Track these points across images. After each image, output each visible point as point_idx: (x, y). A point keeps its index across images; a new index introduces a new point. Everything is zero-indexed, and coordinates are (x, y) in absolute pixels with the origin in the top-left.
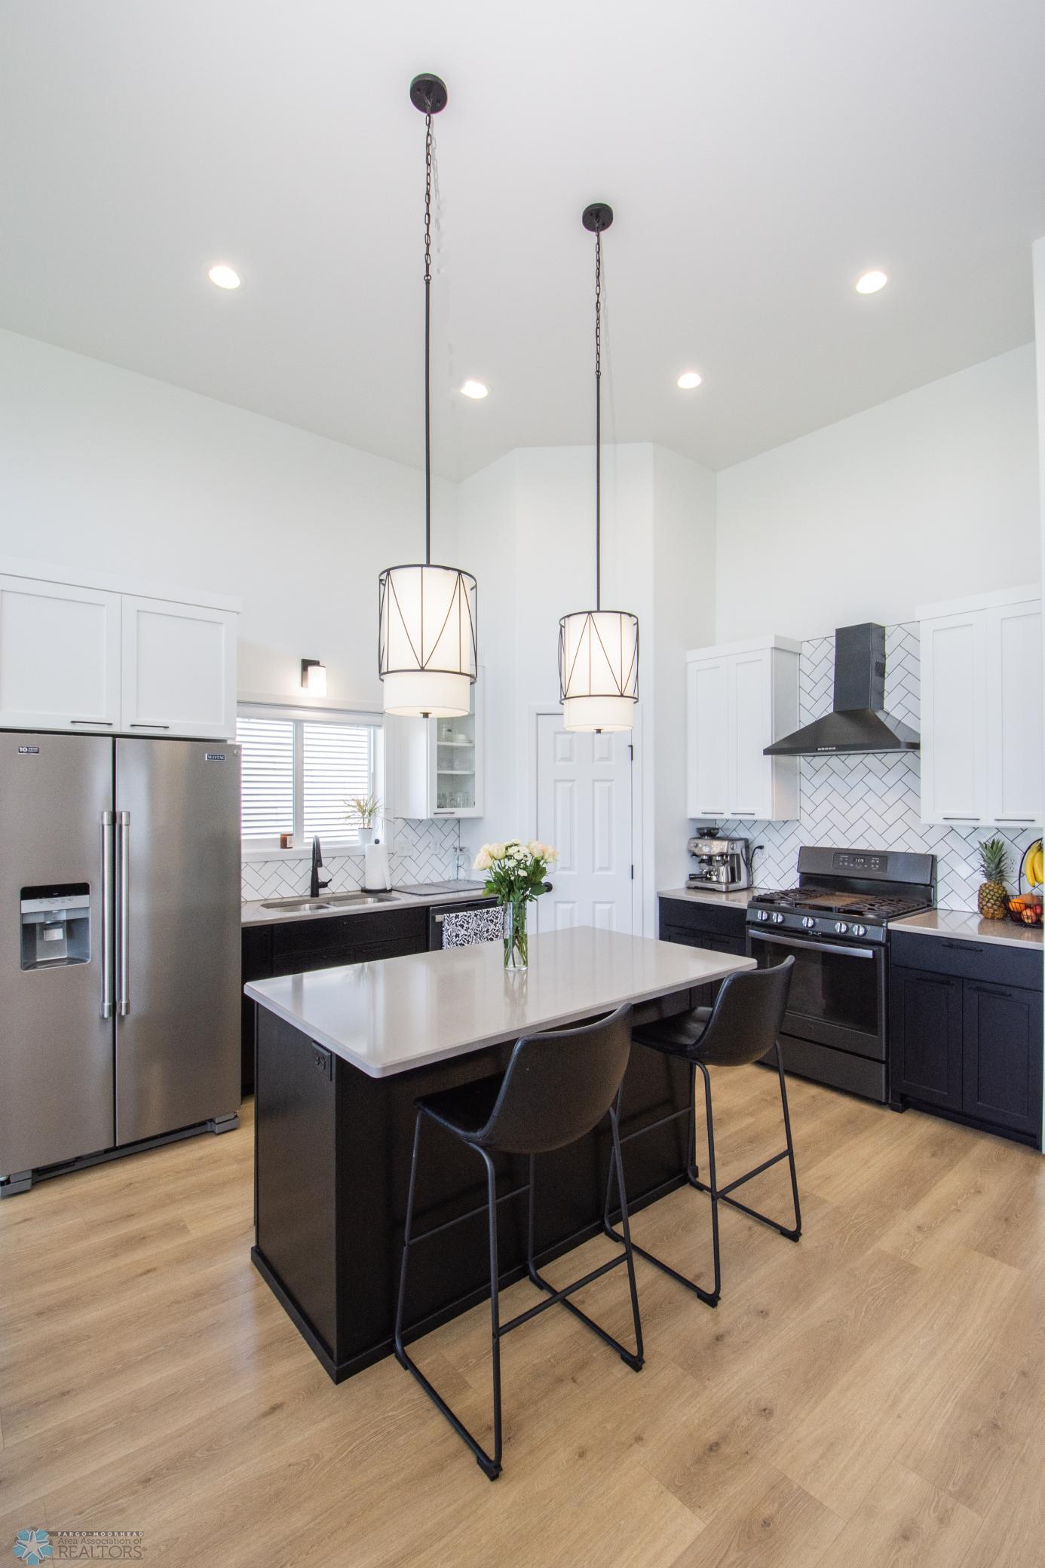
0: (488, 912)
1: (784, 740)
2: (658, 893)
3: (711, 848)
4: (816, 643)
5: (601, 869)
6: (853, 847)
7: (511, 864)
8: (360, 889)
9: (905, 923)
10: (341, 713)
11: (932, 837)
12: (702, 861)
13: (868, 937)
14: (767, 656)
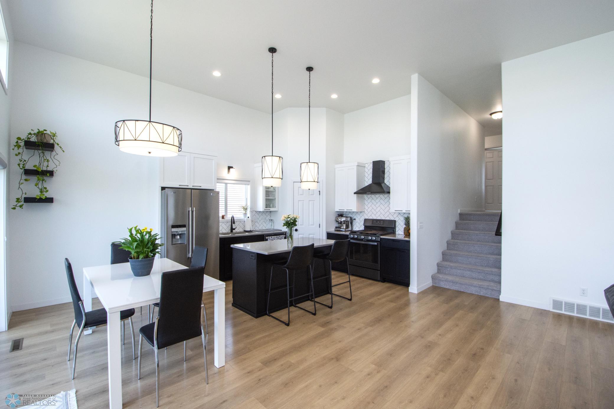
0: (280, 237)
1: (360, 190)
2: (327, 232)
3: (341, 219)
4: (369, 164)
5: (311, 225)
6: (377, 219)
7: (289, 219)
8: (243, 231)
9: (388, 236)
10: (239, 181)
11: (395, 216)
12: (339, 223)
13: (376, 240)
14: (355, 168)
